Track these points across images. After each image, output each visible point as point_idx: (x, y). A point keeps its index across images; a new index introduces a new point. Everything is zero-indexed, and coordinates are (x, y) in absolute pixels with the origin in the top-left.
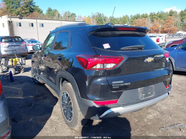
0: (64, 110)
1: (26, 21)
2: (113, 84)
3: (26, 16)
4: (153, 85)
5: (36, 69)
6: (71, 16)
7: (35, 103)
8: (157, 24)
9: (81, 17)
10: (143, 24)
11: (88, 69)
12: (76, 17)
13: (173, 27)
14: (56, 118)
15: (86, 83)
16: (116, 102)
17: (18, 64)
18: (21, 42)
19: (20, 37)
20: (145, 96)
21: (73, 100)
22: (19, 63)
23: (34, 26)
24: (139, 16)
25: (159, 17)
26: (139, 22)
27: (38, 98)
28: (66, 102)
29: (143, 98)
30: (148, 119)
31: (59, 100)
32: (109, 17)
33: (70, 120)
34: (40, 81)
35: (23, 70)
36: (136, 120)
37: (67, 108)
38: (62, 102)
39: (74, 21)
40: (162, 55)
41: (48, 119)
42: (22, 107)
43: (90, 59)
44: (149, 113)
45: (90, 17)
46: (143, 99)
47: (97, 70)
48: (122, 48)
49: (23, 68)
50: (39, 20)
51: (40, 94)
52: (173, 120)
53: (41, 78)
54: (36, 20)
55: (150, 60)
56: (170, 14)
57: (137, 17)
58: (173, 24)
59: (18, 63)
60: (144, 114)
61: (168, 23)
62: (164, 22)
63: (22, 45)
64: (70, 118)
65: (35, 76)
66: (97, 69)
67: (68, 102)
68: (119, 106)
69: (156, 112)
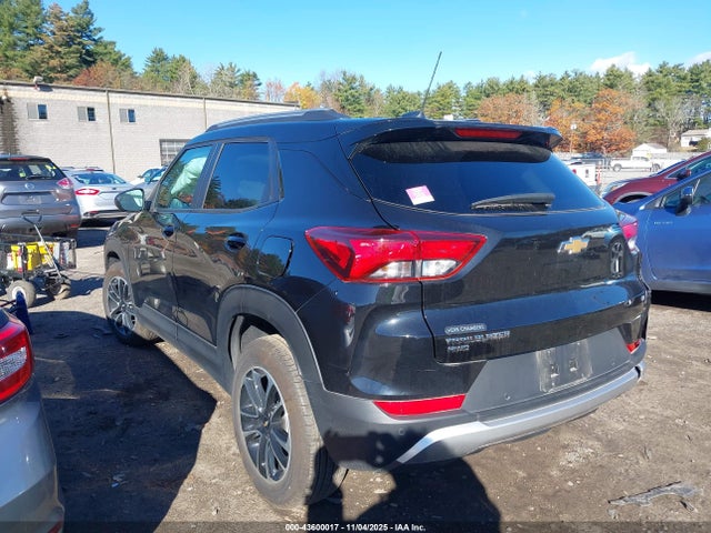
0: (249, 439)
1: (66, 100)
2: (448, 336)
3: (65, 81)
4: (585, 341)
5: (122, 283)
6: (242, 81)
7: (129, 416)
8: (561, 118)
9: (279, 87)
10: (509, 117)
11: (356, 278)
12: (259, 85)
13: (619, 127)
14: (217, 472)
15: (344, 335)
16: (457, 403)
17: (47, 266)
18: (53, 178)
19: (48, 161)
20: (560, 381)
21: (290, 399)
22: (51, 263)
23: (97, 119)
24: (497, 85)
25: (570, 90)
26: (496, 109)
27: (137, 396)
28: (260, 409)
29: (552, 387)
30: (562, 469)
31: (219, 403)
32: (384, 90)
33: (276, 478)
34: (141, 330)
35: (64, 287)
36: (521, 474)
37: (262, 432)
38: (242, 410)
39: (254, 100)
40: (612, 232)
41: (186, 477)
42: (74, 434)
43: (363, 244)
44: (565, 447)
45: (312, 89)
46: (551, 391)
47: (386, 285)
48: (478, 204)
49: (67, 281)
50: (118, 95)
51: (141, 380)
52: (653, 471)
53: (144, 320)
54: (105, 94)
55: (574, 246)
56: (608, 83)
57: (490, 90)
58: (619, 117)
59: (47, 260)
60: (547, 451)
61: (600, 116)
62: (587, 110)
63: (58, 191)
64: (275, 471)
65: (118, 312)
66: (385, 281)
67: (268, 409)
68: (470, 418)
69: (590, 443)
